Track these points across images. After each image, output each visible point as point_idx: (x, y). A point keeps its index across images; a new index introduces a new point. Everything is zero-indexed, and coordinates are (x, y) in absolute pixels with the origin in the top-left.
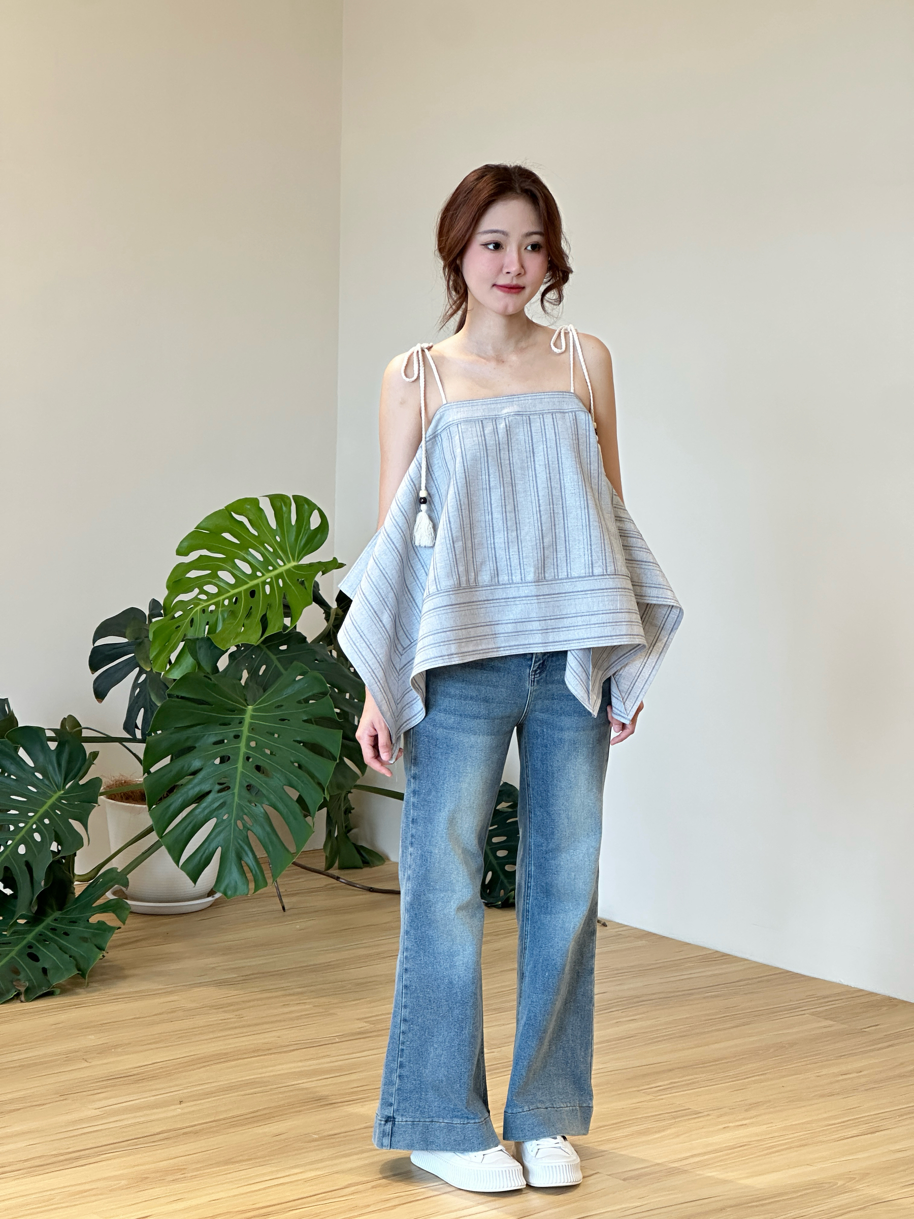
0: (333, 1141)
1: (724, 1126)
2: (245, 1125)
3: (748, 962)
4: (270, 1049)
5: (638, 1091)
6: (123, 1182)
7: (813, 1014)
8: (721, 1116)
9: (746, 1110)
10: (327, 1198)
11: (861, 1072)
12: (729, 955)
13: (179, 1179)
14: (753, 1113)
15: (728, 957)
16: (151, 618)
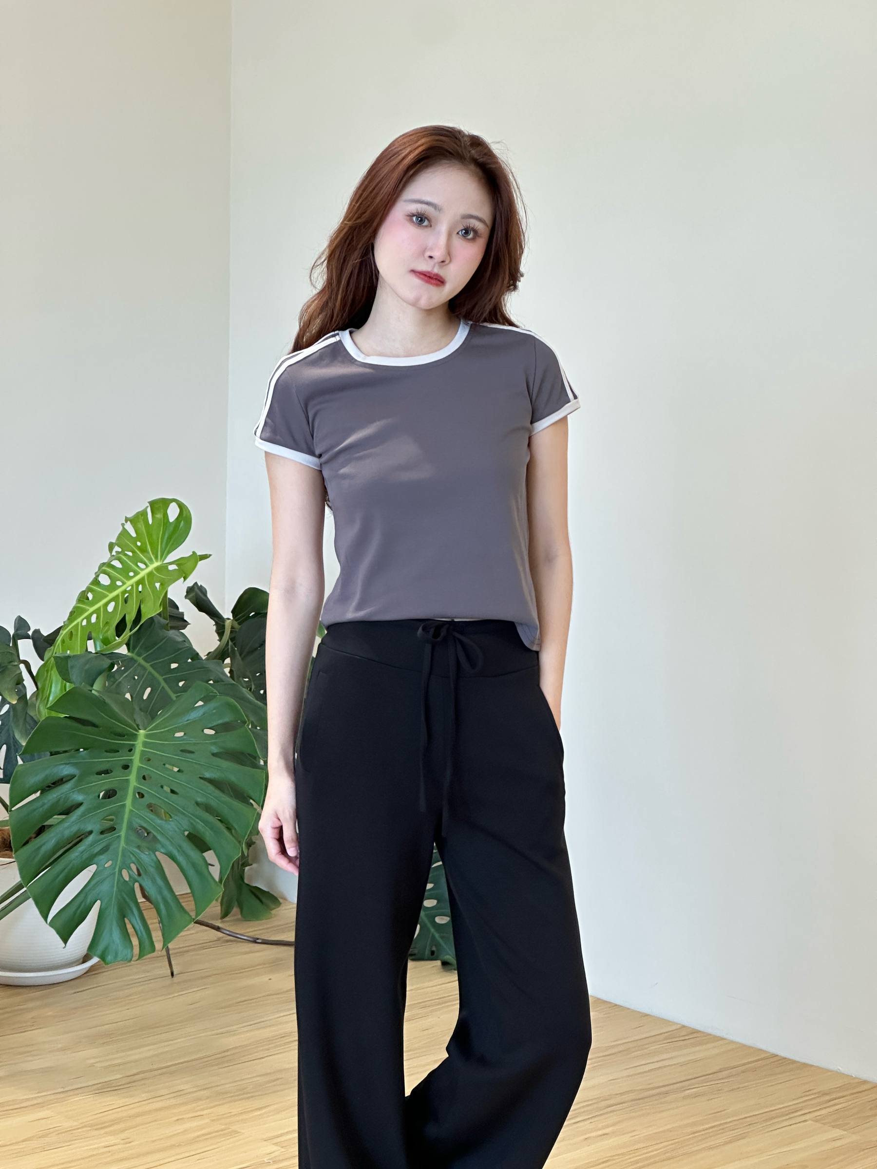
7: (814, 1121)
16: (16, 638)
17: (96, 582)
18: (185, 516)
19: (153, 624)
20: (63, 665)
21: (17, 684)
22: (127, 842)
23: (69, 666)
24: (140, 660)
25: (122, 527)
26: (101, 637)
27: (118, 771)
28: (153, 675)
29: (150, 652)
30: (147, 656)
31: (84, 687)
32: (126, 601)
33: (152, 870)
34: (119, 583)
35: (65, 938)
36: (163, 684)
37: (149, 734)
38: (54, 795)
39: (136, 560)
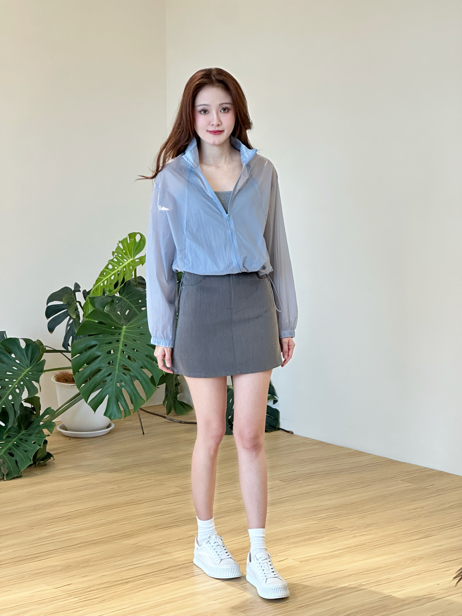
1: (353, 535)
2: (120, 539)
3: (371, 455)
4: (132, 503)
6: (59, 568)
7: (401, 481)
8: (352, 531)
10: (158, 573)
11: (423, 508)
13: (87, 566)
14: (368, 529)
16: (74, 292)
17: (107, 267)
18: (143, 239)
19: (130, 284)
20: (92, 301)
21: (75, 311)
22: (119, 371)
23: (95, 301)
25: (117, 245)
26: (108, 289)
27: (115, 342)
28: (130, 305)
29: (129, 295)
30: (128, 297)
31: (101, 309)
32: (119, 275)
33: (128, 382)
34: (116, 268)
35: (95, 409)
36: (135, 309)
37: (128, 328)
38: (89, 353)
39: (123, 258)
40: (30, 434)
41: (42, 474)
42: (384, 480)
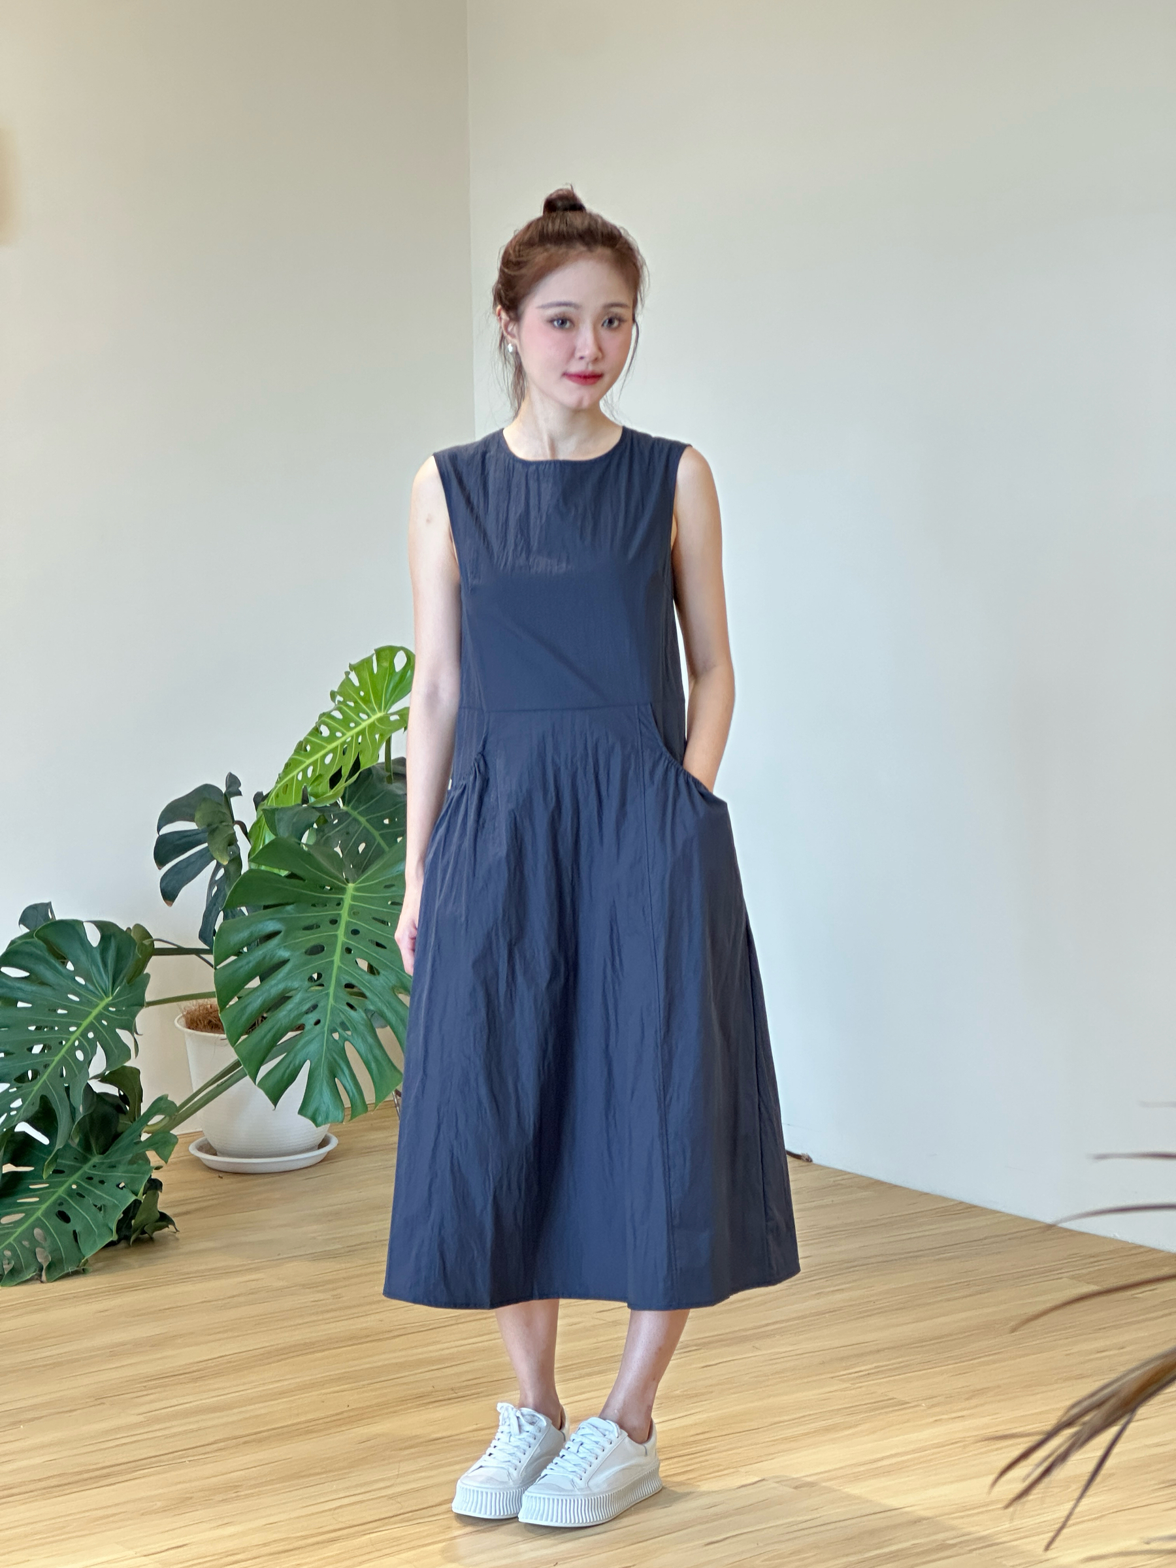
0: (430, 1447)
1: (935, 1418)
3: (997, 1215)
4: (368, 1336)
5: (832, 1378)
6: (159, 1504)
7: (1072, 1278)
8: (933, 1406)
9: (967, 1399)
10: (412, 1518)
11: (1123, 1348)
12: (975, 1207)
13: (232, 1498)
14: (974, 1402)
15: (973, 1209)
16: (227, 796)
17: (315, 732)
19: (371, 777)
20: (273, 818)
21: (229, 845)
22: (336, 998)
23: (276, 816)
24: (355, 814)
25: (344, 677)
26: (315, 790)
27: (326, 926)
28: (369, 831)
29: (368, 804)
30: (363, 810)
31: (293, 841)
32: (344, 752)
33: (361, 1028)
34: (338, 734)
35: (275, 1098)
36: (379, 839)
37: (362, 887)
38: (259, 953)
40: (113, 1164)
41: (140, 1267)
42: (1023, 1277)
